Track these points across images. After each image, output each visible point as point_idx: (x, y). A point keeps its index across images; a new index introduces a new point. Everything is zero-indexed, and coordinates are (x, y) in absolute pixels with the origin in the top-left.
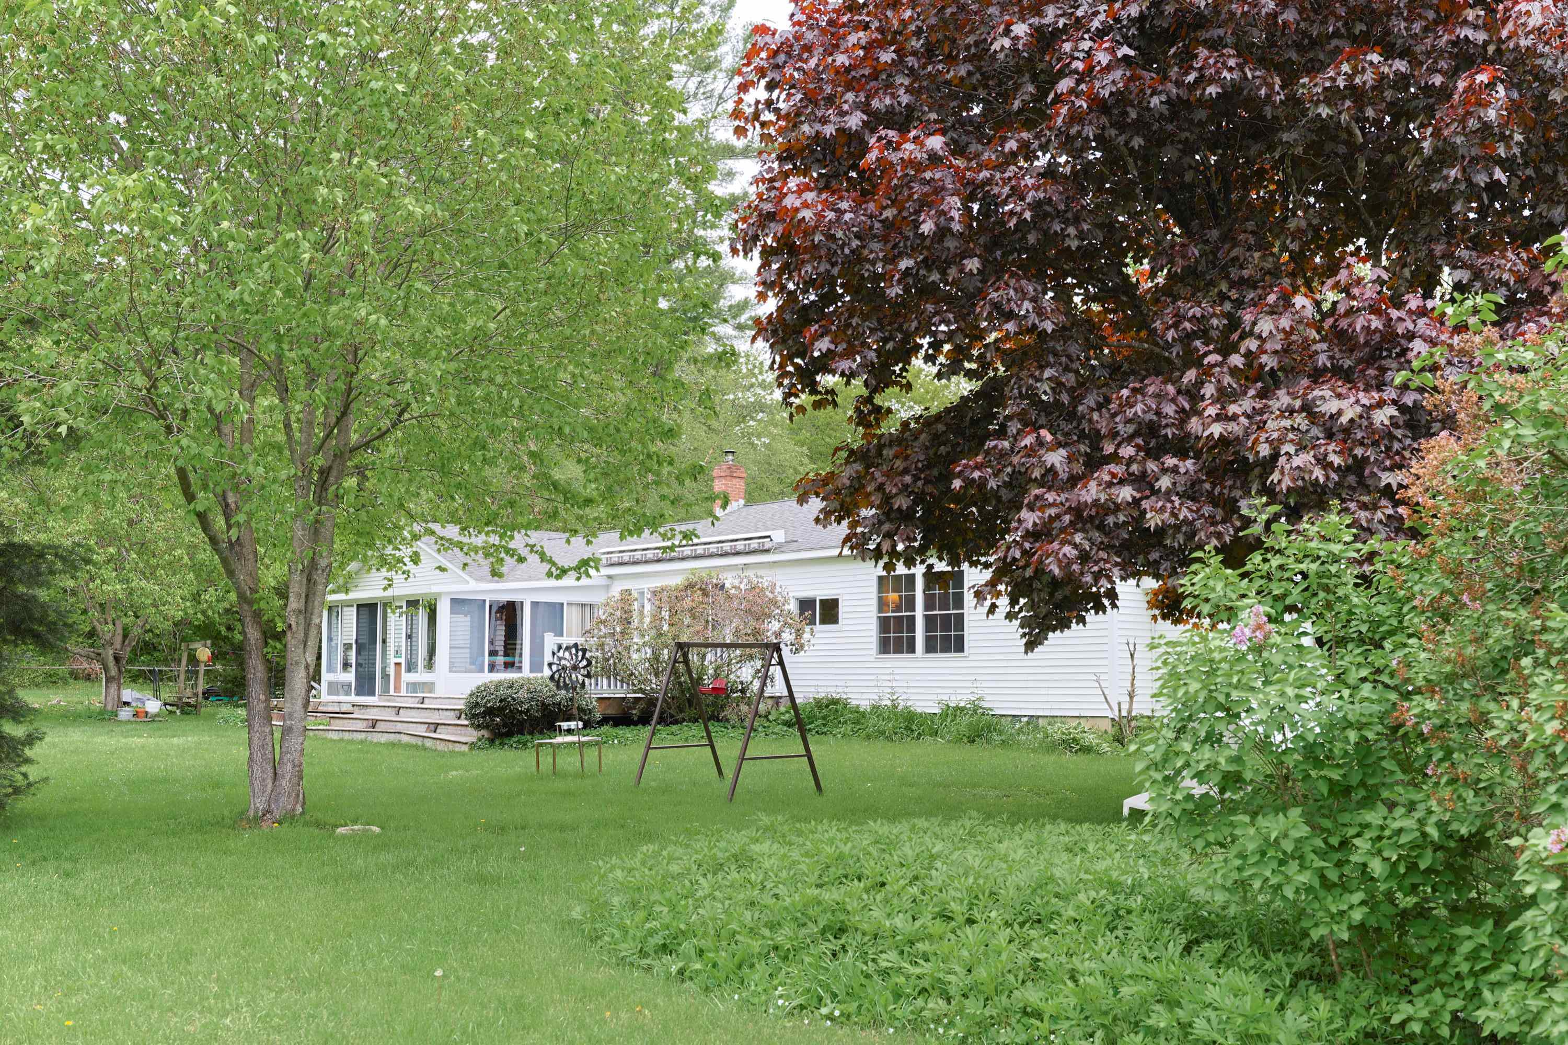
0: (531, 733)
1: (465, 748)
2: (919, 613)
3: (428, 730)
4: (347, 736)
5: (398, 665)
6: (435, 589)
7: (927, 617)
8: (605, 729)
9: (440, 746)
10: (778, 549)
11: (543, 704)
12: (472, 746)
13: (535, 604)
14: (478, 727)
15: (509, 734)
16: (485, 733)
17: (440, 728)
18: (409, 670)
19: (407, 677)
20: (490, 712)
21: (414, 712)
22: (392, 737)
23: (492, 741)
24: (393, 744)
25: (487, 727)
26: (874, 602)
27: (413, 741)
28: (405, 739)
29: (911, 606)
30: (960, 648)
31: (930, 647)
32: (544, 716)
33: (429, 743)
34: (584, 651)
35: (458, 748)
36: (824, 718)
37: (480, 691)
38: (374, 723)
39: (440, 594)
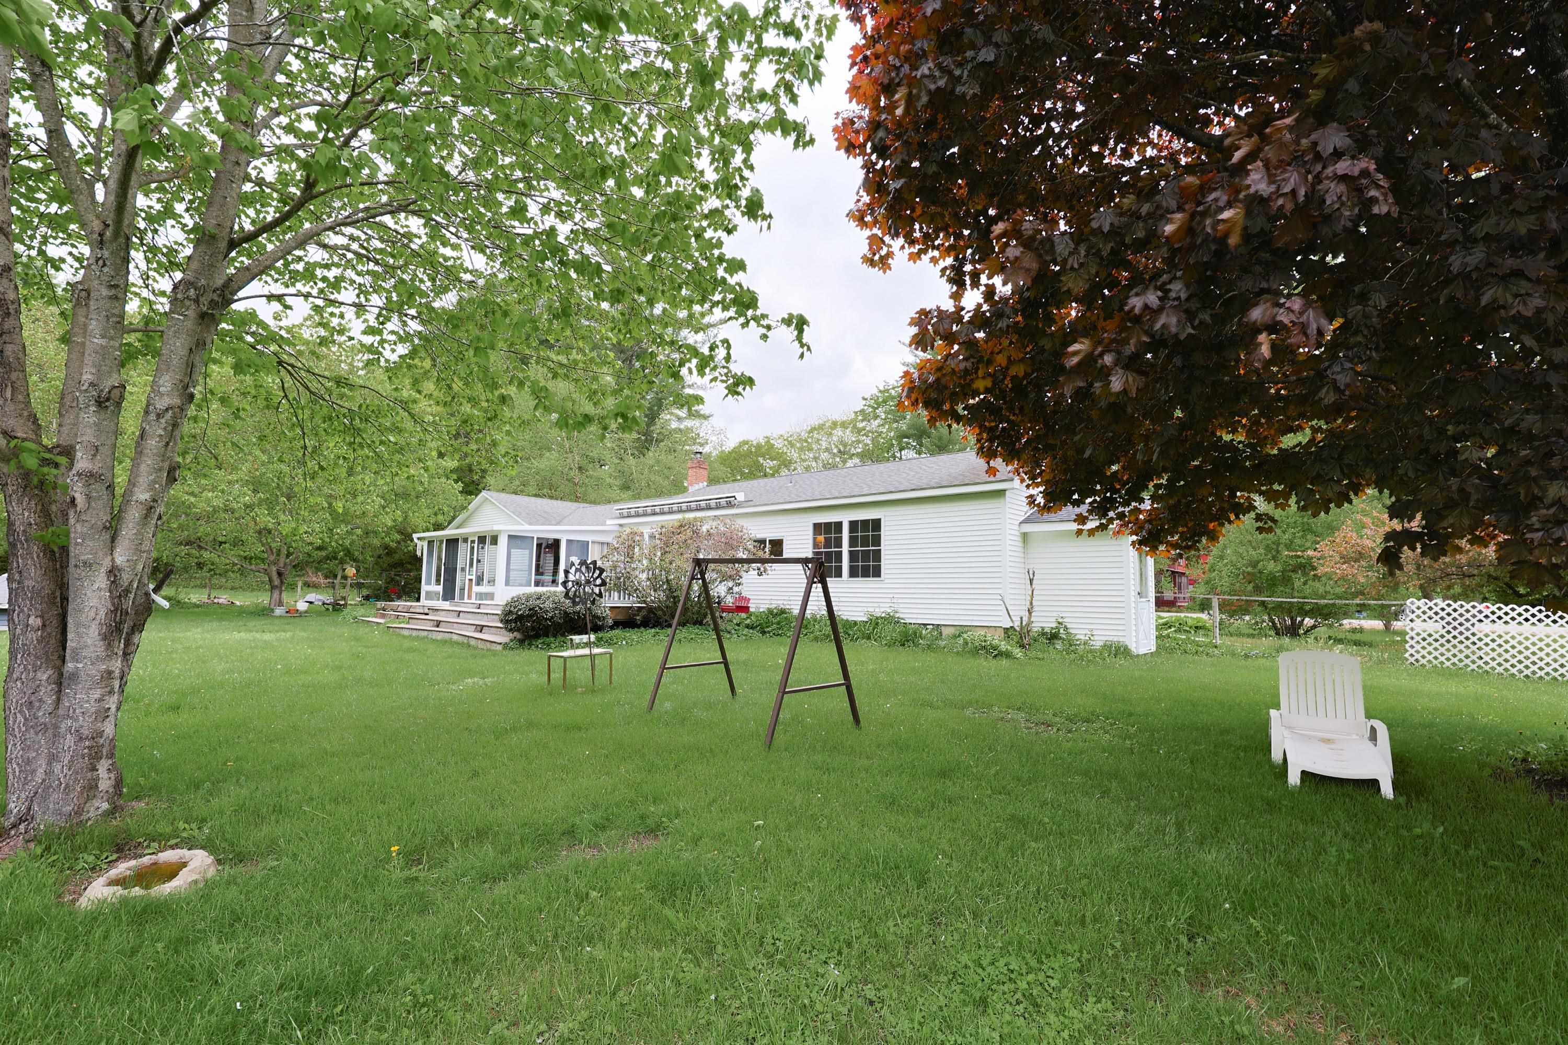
0: (555, 636)
1: (499, 648)
2: (845, 549)
3: (476, 631)
4: (414, 633)
5: (471, 580)
6: (496, 528)
7: (851, 552)
8: (617, 632)
9: (480, 645)
10: (740, 505)
11: (565, 612)
12: (505, 646)
13: (569, 542)
14: (511, 630)
15: (537, 636)
16: (517, 635)
17: (485, 629)
18: (478, 584)
19: (476, 589)
20: (520, 618)
21: (470, 616)
22: (447, 636)
23: (521, 642)
24: (444, 642)
25: (518, 630)
26: (811, 542)
27: (460, 639)
28: (455, 637)
29: (839, 544)
30: (877, 573)
31: (853, 573)
32: (565, 622)
33: (473, 642)
34: (602, 571)
35: (494, 647)
36: (778, 623)
37: (516, 601)
38: (438, 623)
39: (500, 531)
